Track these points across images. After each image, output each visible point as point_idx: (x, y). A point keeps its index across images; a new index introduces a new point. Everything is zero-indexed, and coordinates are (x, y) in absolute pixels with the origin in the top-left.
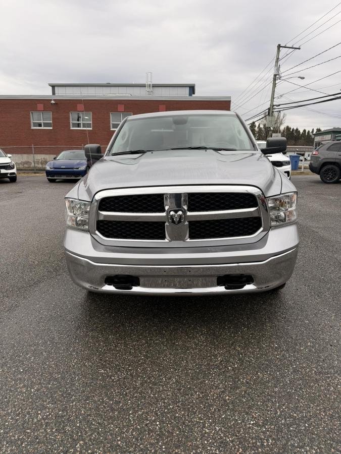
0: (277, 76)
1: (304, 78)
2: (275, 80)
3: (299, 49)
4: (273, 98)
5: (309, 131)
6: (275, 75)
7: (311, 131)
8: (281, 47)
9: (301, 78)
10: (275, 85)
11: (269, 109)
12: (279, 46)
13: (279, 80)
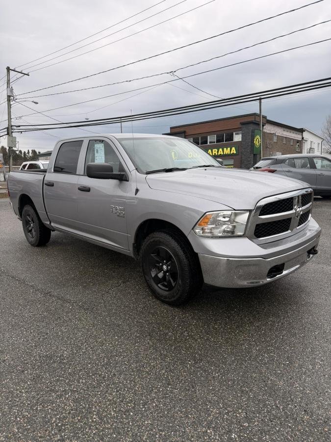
0: (12, 98)
1: (37, 103)
2: (9, 100)
3: (29, 75)
4: (10, 118)
5: (25, 152)
6: (9, 97)
7: (27, 152)
8: (11, 70)
9: (35, 103)
10: (9, 106)
11: (8, 128)
12: (8, 69)
13: (14, 102)
